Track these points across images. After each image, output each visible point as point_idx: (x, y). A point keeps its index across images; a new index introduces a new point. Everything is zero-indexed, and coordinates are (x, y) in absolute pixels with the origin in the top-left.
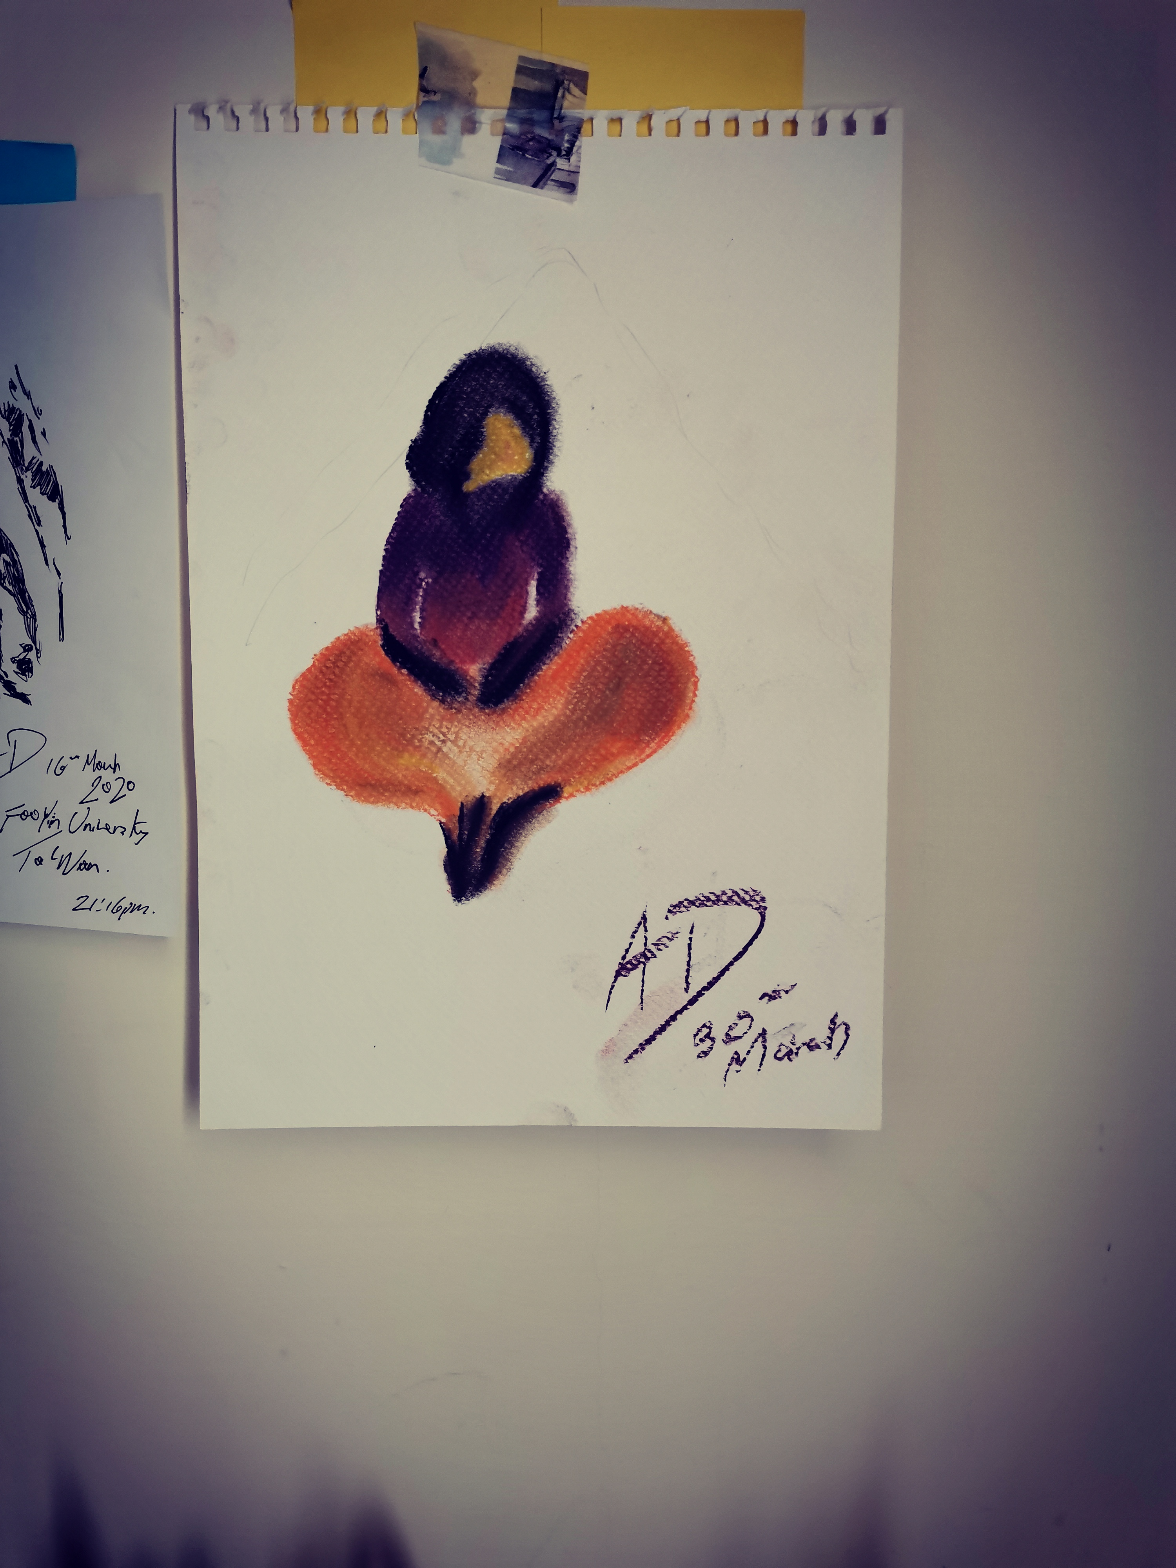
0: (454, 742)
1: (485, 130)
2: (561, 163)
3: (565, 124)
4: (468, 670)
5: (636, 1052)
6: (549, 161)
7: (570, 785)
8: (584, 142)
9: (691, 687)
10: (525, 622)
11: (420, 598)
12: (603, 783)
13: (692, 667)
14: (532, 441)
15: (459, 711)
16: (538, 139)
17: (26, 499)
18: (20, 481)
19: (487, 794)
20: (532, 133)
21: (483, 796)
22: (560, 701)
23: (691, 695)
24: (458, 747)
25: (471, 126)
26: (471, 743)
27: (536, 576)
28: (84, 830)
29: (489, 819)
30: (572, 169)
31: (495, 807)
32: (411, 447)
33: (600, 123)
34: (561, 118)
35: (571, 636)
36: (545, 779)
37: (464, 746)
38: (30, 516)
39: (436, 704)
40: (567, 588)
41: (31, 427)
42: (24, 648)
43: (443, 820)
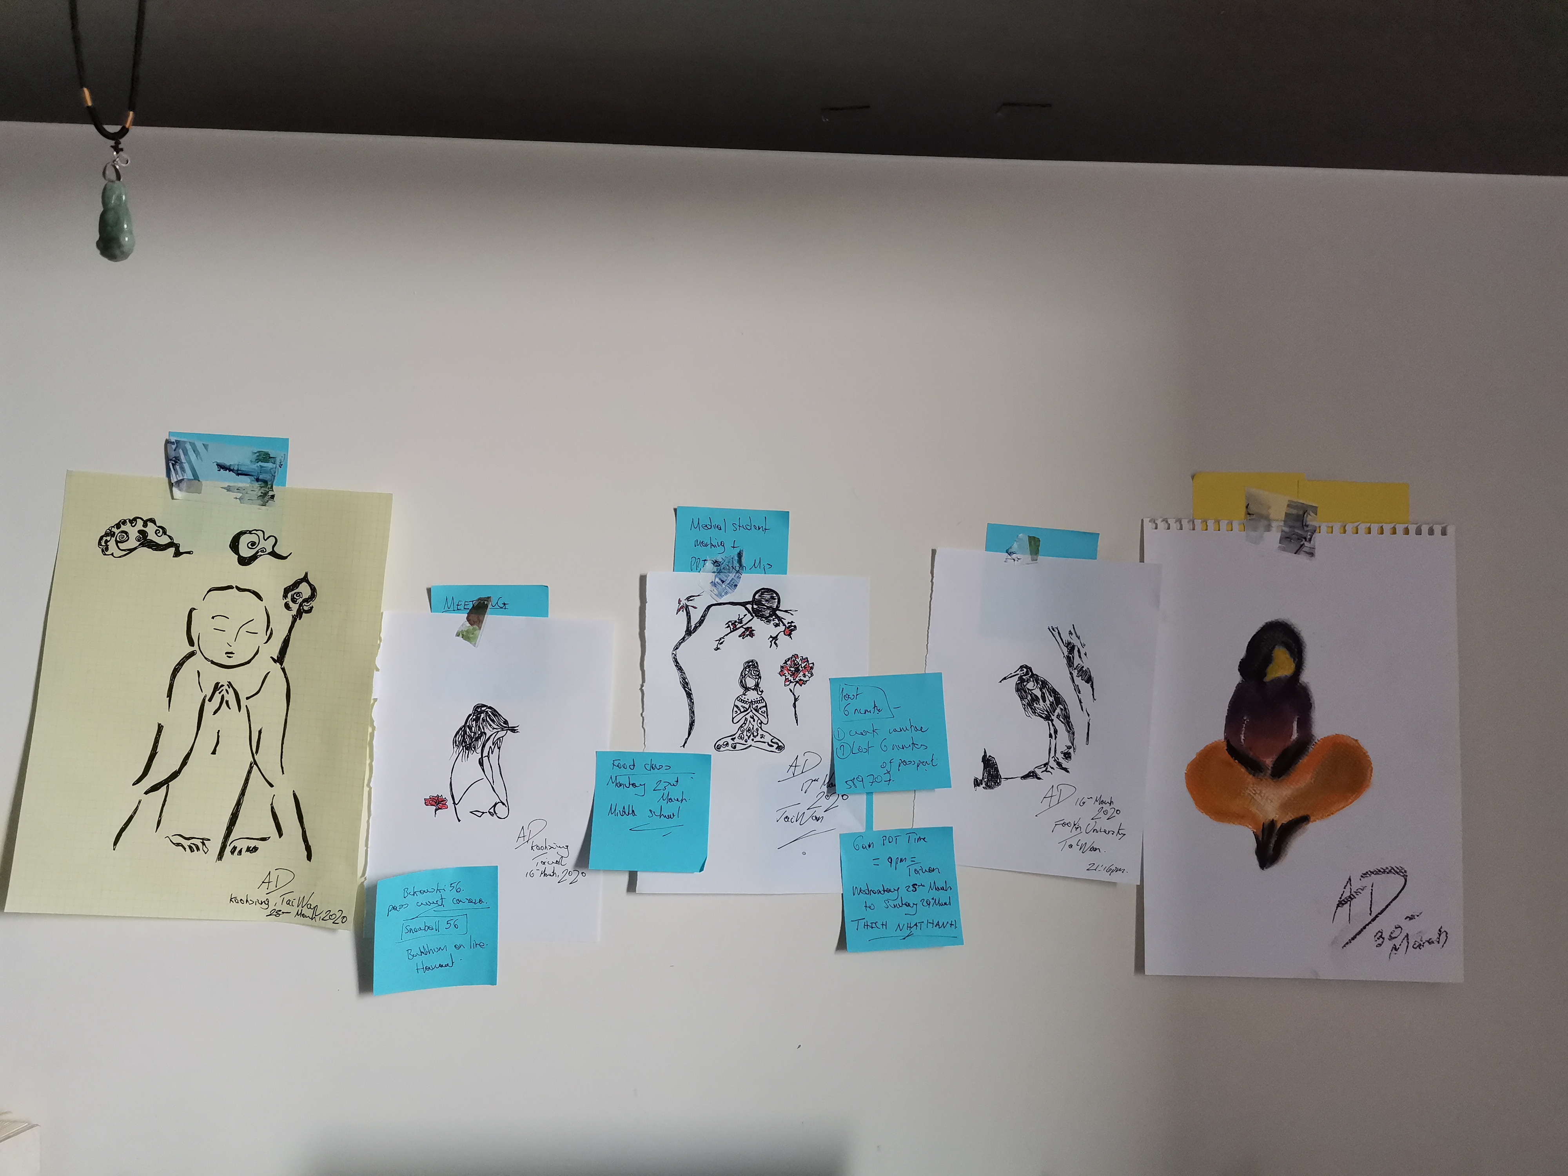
0: (1260, 794)
1: (1274, 529)
2: (1306, 544)
3: (1308, 528)
4: (1265, 761)
5: (1347, 943)
6: (1302, 543)
7: (1314, 816)
8: (1316, 536)
9: (1369, 772)
10: (1292, 740)
11: (1244, 728)
12: (1329, 815)
13: (1369, 763)
14: (1294, 660)
15: (1262, 780)
16: (1297, 534)
17: (1073, 681)
18: (1071, 673)
19: (1275, 819)
20: (1294, 531)
21: (1273, 820)
22: (1309, 776)
23: (1369, 775)
24: (1261, 797)
25: (1268, 528)
26: (1267, 795)
27: (1296, 720)
28: (1093, 832)
29: (1276, 831)
30: (1312, 547)
31: (1279, 825)
32: (1240, 662)
33: (1324, 528)
34: (1307, 526)
35: (1313, 747)
36: (1302, 813)
37: (1264, 796)
38: (1075, 689)
39: (1251, 776)
40: (1311, 726)
41: (1079, 651)
42: (1067, 747)
43: (1255, 831)
